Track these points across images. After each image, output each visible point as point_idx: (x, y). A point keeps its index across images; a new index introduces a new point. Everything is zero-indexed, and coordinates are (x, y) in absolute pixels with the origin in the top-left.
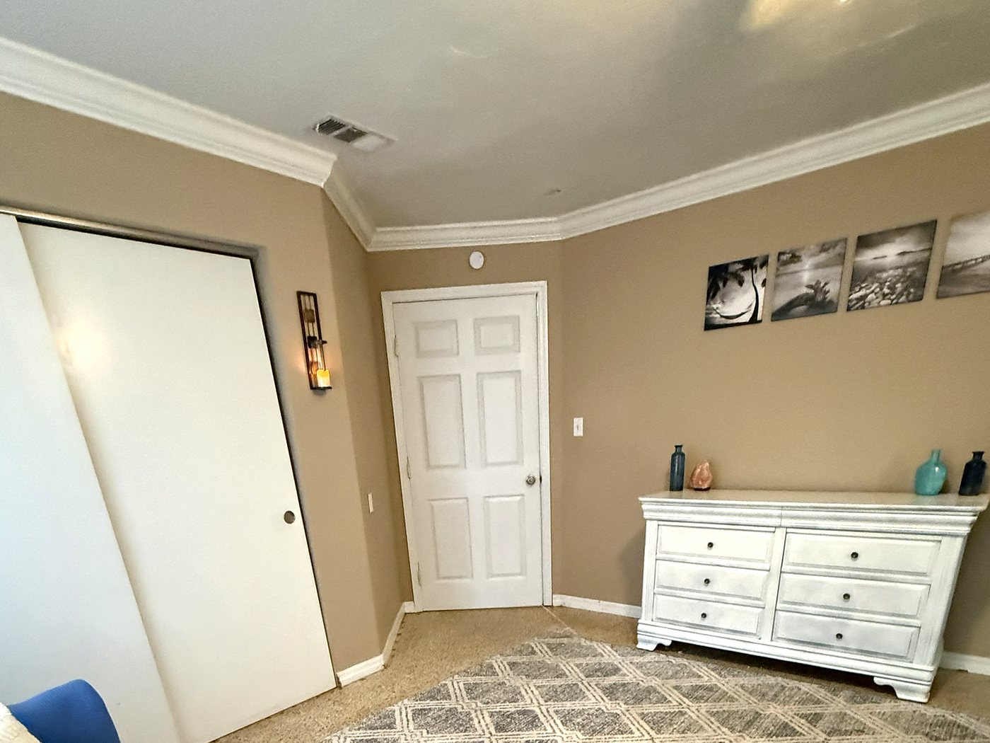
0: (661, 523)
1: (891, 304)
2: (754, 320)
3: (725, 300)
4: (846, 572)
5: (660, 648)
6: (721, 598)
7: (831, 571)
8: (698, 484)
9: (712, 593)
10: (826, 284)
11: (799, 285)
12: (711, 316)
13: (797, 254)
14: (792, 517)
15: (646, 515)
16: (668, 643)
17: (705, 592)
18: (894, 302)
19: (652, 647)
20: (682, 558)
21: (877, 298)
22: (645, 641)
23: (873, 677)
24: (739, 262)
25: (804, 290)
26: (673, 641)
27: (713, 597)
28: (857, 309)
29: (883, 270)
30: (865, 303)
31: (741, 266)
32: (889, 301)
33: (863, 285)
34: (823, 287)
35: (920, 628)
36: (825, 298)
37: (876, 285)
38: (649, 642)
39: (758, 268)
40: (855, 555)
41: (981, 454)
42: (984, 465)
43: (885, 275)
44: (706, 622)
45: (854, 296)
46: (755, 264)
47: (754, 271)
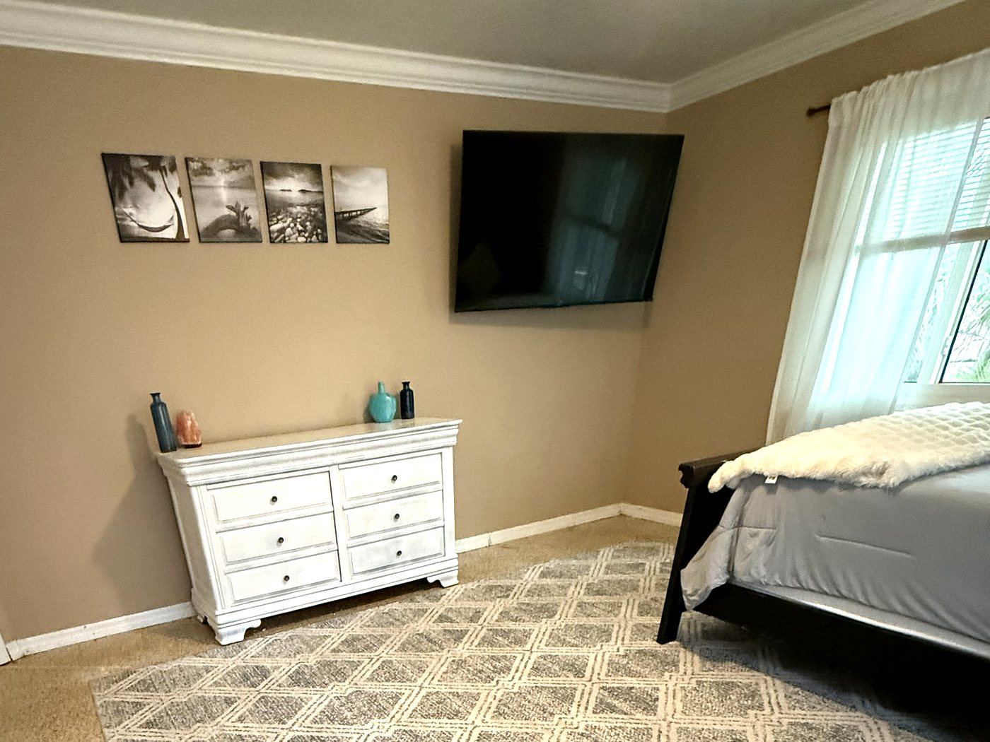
0: (209, 487)
1: (306, 242)
2: (180, 239)
3: (138, 206)
4: (391, 495)
5: (250, 633)
6: (297, 554)
7: (380, 499)
8: (193, 440)
9: (288, 551)
10: (246, 208)
11: (218, 204)
12: (125, 223)
13: (208, 164)
14: (344, 452)
15: (190, 480)
16: (257, 624)
17: (280, 553)
18: (309, 240)
19: (241, 637)
20: (245, 523)
21: (294, 234)
22: (229, 634)
23: (426, 578)
24: (143, 157)
25: (227, 212)
26: (262, 620)
27: (288, 556)
28: (280, 242)
29: (291, 205)
30: (285, 237)
31: (147, 163)
32: (305, 240)
33: (279, 217)
34: (244, 211)
35: (444, 527)
36: (249, 225)
37: (291, 219)
38: (235, 632)
39: (168, 172)
40: (394, 478)
41: (408, 383)
42: (411, 392)
43: (294, 210)
44: (290, 584)
45: (275, 228)
46: (162, 165)
47: (164, 173)
